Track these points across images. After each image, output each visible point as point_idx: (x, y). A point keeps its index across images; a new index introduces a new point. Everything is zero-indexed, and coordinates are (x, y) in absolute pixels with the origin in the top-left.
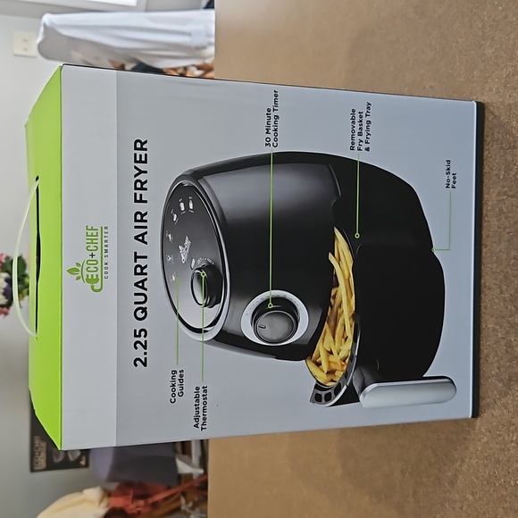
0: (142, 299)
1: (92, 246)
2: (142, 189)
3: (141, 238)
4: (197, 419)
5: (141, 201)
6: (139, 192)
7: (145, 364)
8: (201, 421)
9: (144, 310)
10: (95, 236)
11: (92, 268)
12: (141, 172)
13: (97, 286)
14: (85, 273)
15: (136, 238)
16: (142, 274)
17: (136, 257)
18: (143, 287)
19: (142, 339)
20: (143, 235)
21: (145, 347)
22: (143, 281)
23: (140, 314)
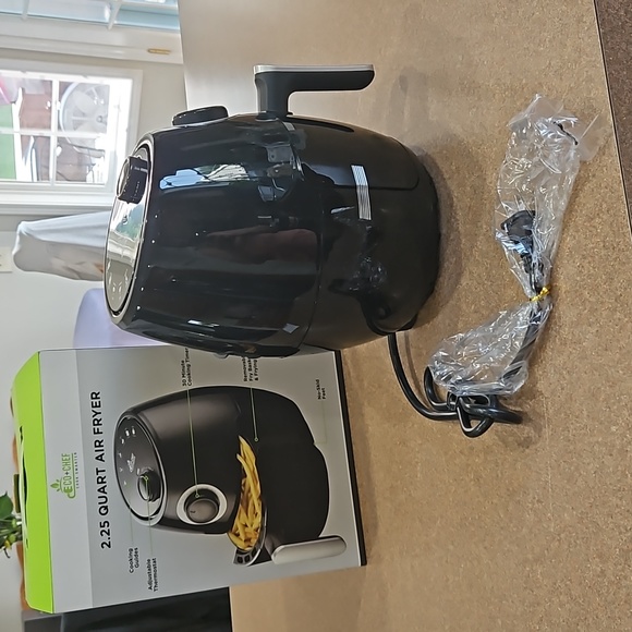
0: (104, 500)
1: (66, 467)
2: (98, 424)
3: (100, 458)
4: (150, 583)
5: (98, 433)
6: (96, 427)
7: (109, 546)
8: (153, 585)
9: (106, 508)
10: (67, 460)
11: (67, 482)
12: (97, 413)
13: (72, 494)
14: (63, 486)
15: (97, 458)
16: (102, 482)
17: (98, 472)
18: (104, 492)
19: (106, 529)
20: (101, 456)
21: (108, 534)
22: (103, 488)
23: (103, 511)
